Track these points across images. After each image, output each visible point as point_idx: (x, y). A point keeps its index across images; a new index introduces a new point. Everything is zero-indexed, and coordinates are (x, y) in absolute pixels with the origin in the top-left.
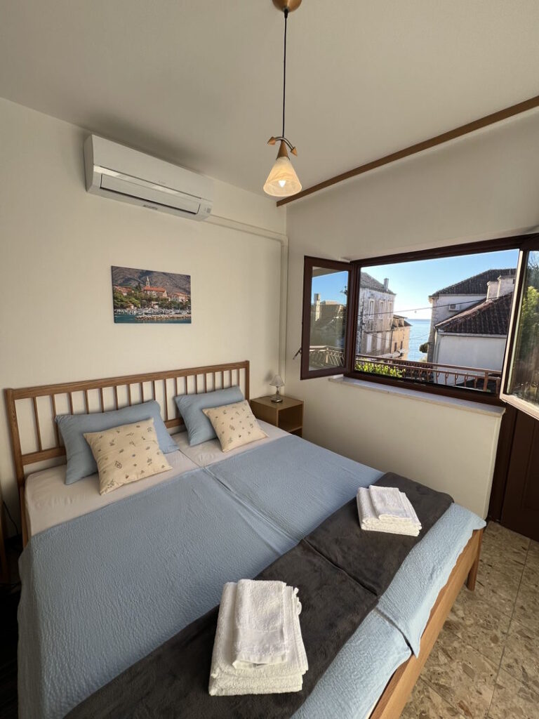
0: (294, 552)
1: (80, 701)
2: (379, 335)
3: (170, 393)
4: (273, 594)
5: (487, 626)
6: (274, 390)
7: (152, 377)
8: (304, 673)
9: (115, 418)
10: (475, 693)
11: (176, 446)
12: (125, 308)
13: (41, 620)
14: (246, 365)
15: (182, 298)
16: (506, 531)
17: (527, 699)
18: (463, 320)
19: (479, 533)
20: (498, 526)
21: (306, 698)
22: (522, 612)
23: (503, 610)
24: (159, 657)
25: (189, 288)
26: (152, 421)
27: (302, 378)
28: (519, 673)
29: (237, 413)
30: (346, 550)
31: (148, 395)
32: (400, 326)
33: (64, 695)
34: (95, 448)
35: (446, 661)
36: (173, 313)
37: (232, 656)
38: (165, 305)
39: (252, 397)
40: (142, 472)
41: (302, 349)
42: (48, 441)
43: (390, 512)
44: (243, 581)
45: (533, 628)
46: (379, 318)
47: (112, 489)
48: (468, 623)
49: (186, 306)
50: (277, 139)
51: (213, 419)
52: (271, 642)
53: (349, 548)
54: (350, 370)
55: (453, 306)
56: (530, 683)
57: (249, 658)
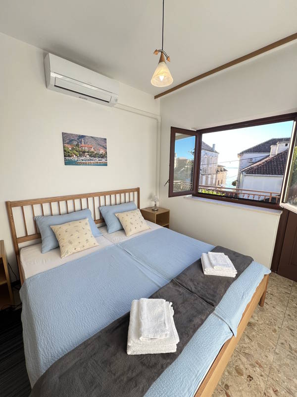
0: (168, 286)
1: (59, 358)
2: (210, 176)
3: (97, 205)
4: (159, 305)
5: (270, 324)
6: (153, 204)
7: (87, 196)
8: (177, 343)
9: (66, 218)
10: (264, 357)
11: (101, 233)
12: (71, 157)
13: (35, 320)
14: (138, 190)
15: (102, 151)
16: (280, 277)
17: (291, 359)
18: (257, 167)
19: (267, 276)
20: (276, 274)
21: (178, 355)
22: (289, 317)
23: (279, 317)
24: (99, 337)
25: (106, 146)
26: (88, 219)
27: (169, 197)
28: (287, 347)
29: (134, 215)
30: (196, 284)
31: (84, 206)
32: (221, 171)
33: (50, 355)
34: (57, 234)
35: (249, 341)
36: (97, 160)
37: (139, 335)
38: (93, 155)
39: (141, 207)
40: (83, 246)
41: (169, 180)
42: (31, 231)
43: (220, 265)
44: (142, 299)
45: (295, 325)
46: (210, 166)
47: (67, 255)
48: (260, 323)
49: (104, 156)
50: (159, 51)
51: (120, 219)
52: (159, 328)
53: (198, 284)
54: (195, 192)
55: (251, 159)
56: (293, 352)
57: (148, 336)
